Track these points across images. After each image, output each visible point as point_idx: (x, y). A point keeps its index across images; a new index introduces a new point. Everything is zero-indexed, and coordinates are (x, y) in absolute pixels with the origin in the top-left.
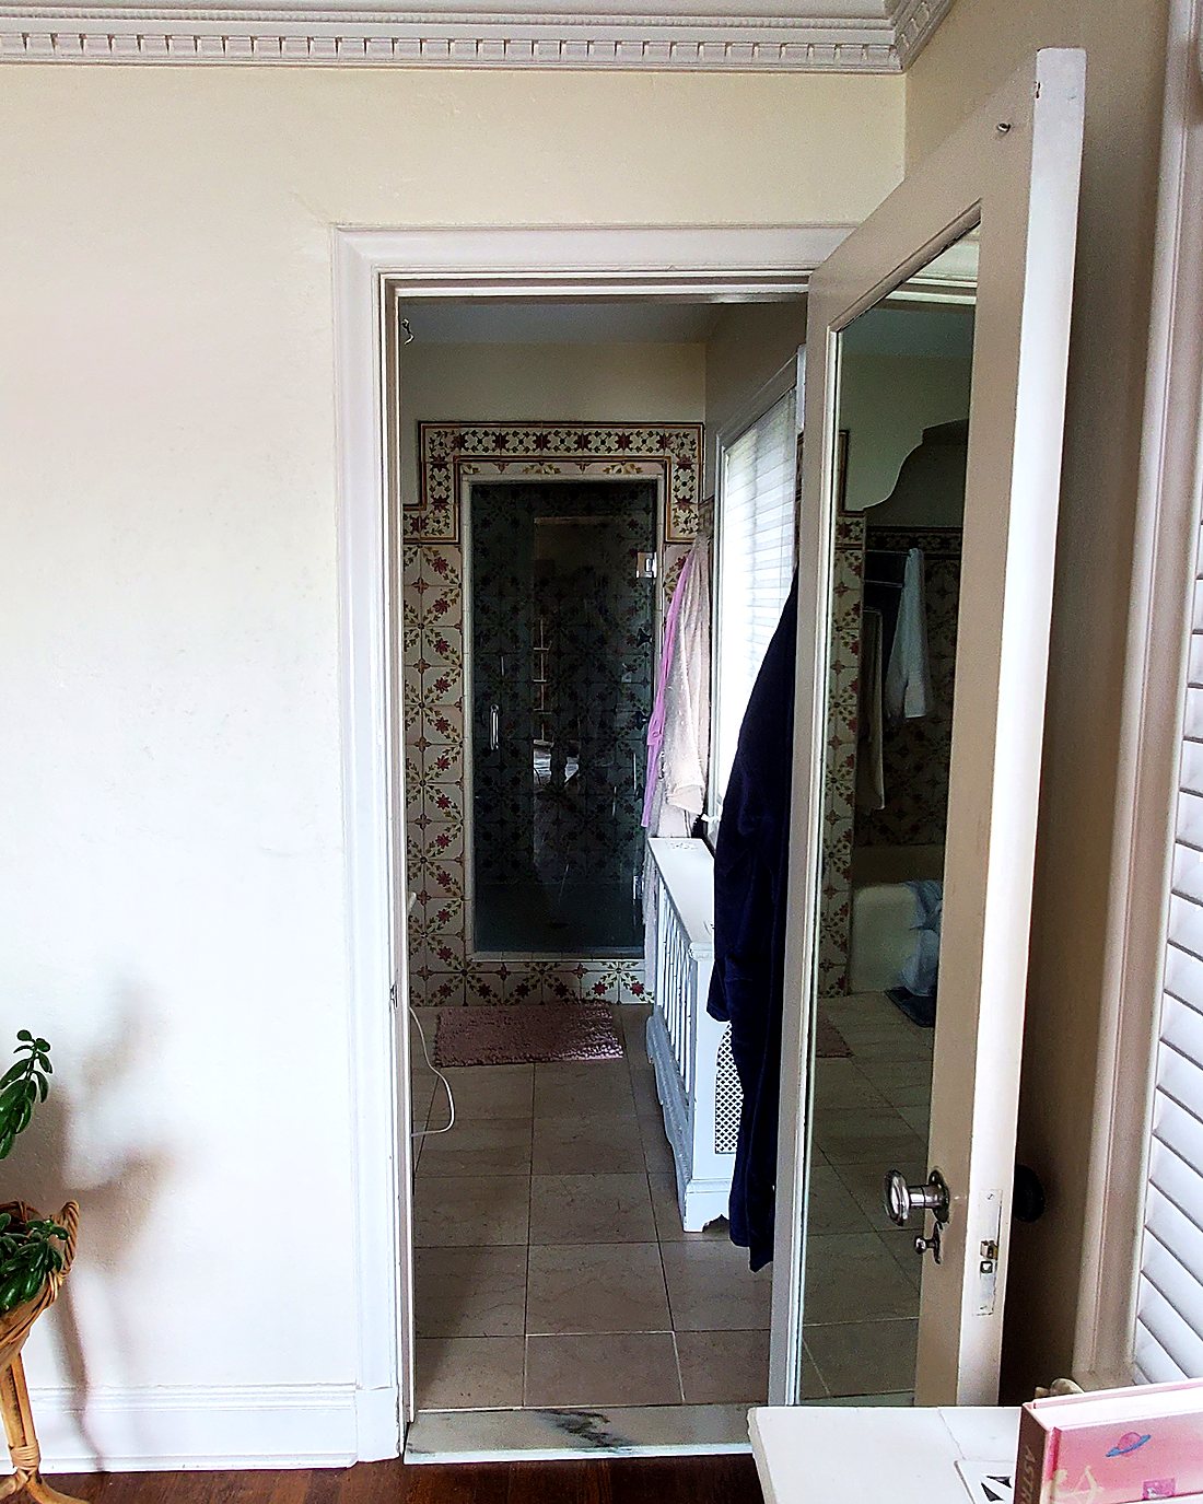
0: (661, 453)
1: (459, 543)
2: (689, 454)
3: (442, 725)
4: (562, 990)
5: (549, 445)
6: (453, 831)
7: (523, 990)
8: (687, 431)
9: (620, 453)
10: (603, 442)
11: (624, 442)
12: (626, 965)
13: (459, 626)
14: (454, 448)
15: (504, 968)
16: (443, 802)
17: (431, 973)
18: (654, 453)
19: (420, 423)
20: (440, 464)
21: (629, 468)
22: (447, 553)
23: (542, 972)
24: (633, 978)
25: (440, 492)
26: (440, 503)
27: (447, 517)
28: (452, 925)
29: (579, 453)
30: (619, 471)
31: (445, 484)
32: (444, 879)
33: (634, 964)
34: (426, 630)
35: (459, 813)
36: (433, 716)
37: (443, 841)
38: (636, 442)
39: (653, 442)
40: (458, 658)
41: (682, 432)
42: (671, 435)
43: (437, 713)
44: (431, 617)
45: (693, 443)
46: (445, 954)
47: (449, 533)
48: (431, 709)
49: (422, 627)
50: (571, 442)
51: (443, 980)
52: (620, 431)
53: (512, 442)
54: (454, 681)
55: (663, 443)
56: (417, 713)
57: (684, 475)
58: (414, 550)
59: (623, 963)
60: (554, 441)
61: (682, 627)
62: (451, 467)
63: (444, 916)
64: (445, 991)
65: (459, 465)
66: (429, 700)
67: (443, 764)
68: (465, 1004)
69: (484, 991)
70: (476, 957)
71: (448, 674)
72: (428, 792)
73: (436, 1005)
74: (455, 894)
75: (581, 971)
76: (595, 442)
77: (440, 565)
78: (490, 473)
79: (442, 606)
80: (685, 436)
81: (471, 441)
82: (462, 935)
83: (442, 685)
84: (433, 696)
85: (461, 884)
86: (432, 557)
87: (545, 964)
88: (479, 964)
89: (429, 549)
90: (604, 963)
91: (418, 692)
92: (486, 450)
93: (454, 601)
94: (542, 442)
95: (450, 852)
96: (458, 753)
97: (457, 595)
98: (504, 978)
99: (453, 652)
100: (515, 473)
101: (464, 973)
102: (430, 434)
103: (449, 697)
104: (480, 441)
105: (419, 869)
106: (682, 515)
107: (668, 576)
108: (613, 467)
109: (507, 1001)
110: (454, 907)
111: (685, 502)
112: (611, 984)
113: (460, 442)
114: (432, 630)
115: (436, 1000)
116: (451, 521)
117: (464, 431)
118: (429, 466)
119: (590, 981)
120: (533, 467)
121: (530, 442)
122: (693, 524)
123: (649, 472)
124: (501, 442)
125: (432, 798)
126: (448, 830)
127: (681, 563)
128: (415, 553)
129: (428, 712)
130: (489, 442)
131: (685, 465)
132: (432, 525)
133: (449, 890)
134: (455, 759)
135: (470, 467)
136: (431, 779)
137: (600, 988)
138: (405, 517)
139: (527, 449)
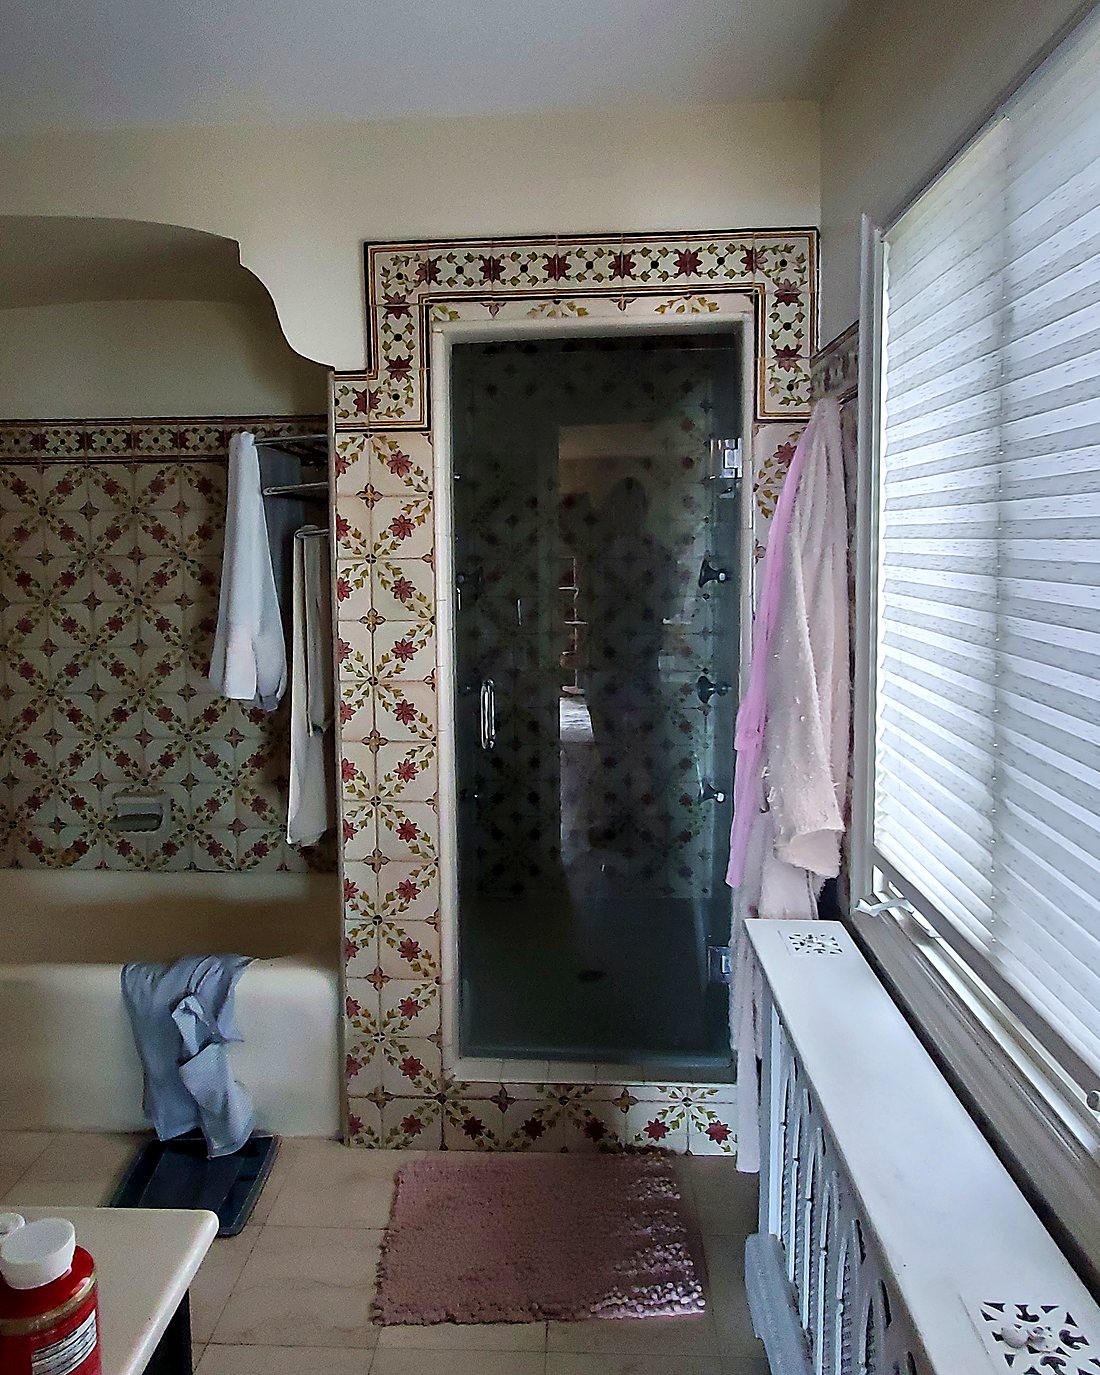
0: (748, 278)
1: (429, 428)
2: (794, 278)
3: (405, 712)
4: (596, 1130)
5: (567, 272)
6: (423, 876)
7: (533, 1128)
8: (790, 242)
9: (682, 280)
10: (655, 265)
11: (688, 263)
12: (699, 1092)
13: (430, 558)
14: (420, 281)
15: (503, 1092)
16: (408, 831)
17: (389, 1097)
18: (737, 279)
19: (366, 245)
20: (397, 308)
21: (698, 305)
22: (410, 445)
23: (563, 1101)
24: (711, 1115)
25: (399, 351)
26: (399, 367)
27: (409, 388)
28: (424, 1022)
29: (618, 282)
30: (681, 309)
31: (407, 337)
32: (410, 950)
33: (712, 1092)
34: (379, 565)
35: (432, 847)
36: (390, 698)
37: (408, 891)
38: (708, 262)
39: (735, 262)
40: (428, 607)
41: (782, 242)
42: (764, 250)
43: (397, 694)
44: (386, 544)
45: (801, 259)
46: (412, 1067)
47: (413, 414)
48: (387, 688)
49: (371, 559)
50: (603, 265)
51: (407, 1109)
52: (682, 247)
53: (510, 270)
54: (422, 643)
55: (751, 261)
56: (366, 693)
57: (787, 312)
58: (357, 442)
59: (694, 1090)
60: (576, 265)
61: (797, 554)
62: (414, 310)
63: (410, 1007)
64: (412, 1125)
65: (428, 307)
66: (385, 672)
67: (407, 772)
68: (443, 1148)
69: (473, 1127)
70: (463, 1070)
71: (412, 633)
72: (383, 815)
73: (397, 1148)
74: (426, 974)
75: (626, 1102)
76: (641, 264)
77: (400, 464)
78: (476, 321)
79: (402, 527)
80: (788, 250)
81: (446, 270)
82: (437, 1038)
83: (404, 650)
84: (390, 667)
85: (435, 958)
86: (387, 451)
87: (569, 1087)
88: (464, 1085)
89: (382, 439)
90: (663, 1089)
91: (367, 659)
92: (470, 282)
93: (421, 519)
94: (557, 267)
95: (420, 907)
96: (430, 755)
97: (427, 509)
98: (503, 1108)
99: (421, 598)
100: (517, 320)
101: (441, 1098)
102: (383, 260)
103: (415, 668)
104: (460, 270)
105: (371, 933)
106: (786, 376)
107: (762, 474)
108: (671, 303)
109: (509, 1144)
110: (424, 994)
111: (787, 355)
112: (676, 1124)
113: (430, 272)
114: (387, 565)
115: (399, 1139)
116: (416, 395)
117: (433, 254)
118: (382, 312)
119: (640, 1118)
120: (543, 307)
121: (538, 269)
122: (801, 390)
123: (731, 309)
124: (492, 269)
125: (389, 824)
126: (416, 874)
127: (785, 454)
128: (361, 446)
129: (383, 692)
130: (474, 270)
131: (787, 296)
132: (385, 402)
133: (417, 967)
134: (425, 764)
135: (444, 311)
136: (389, 794)
137: (657, 1129)
138: (344, 391)
139: (534, 280)
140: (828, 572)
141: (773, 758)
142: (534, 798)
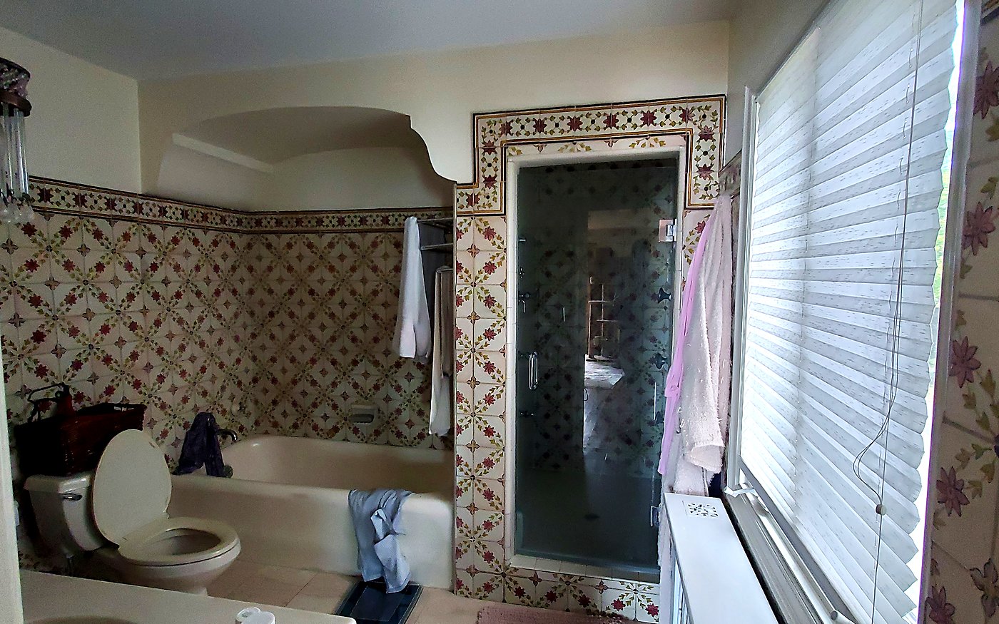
0: (683, 126)
1: (505, 214)
2: (710, 125)
3: (489, 367)
4: (585, 601)
5: (581, 126)
6: (497, 456)
7: (551, 597)
8: (708, 104)
9: (645, 128)
10: (630, 120)
11: (649, 118)
12: (642, 587)
13: (504, 285)
14: (501, 134)
15: (536, 575)
16: (489, 432)
17: (477, 571)
18: (677, 127)
19: (474, 115)
20: (490, 149)
21: (654, 143)
22: (495, 223)
23: (568, 583)
24: (649, 600)
25: (490, 172)
26: (490, 181)
27: (495, 193)
28: (495, 533)
29: (608, 131)
30: (644, 146)
31: (494, 165)
32: (489, 495)
33: (650, 588)
34: (478, 288)
35: (501, 441)
36: (482, 360)
37: (489, 463)
38: (660, 117)
39: (676, 117)
40: (503, 311)
41: (704, 105)
42: (693, 109)
43: (485, 358)
44: (482, 276)
45: (715, 114)
46: (489, 557)
47: (497, 206)
48: (480, 354)
49: (474, 285)
50: (600, 122)
51: (486, 579)
52: (645, 109)
53: (550, 126)
54: (499, 331)
55: (685, 116)
56: (469, 357)
57: (706, 145)
58: (468, 222)
59: (639, 585)
60: (585, 122)
61: (703, 286)
62: (498, 150)
63: (488, 525)
64: (488, 587)
65: (505, 148)
66: (479, 346)
67: (489, 400)
68: (504, 601)
69: (520, 592)
70: (515, 561)
71: (494, 325)
72: (477, 422)
73: (480, 598)
74: (497, 508)
75: (602, 588)
76: (622, 120)
77: (489, 233)
78: (531, 155)
79: (490, 268)
80: (707, 108)
81: (515, 127)
82: (502, 542)
83: (489, 334)
84: (482, 343)
85: (502, 501)
86: (483, 227)
87: (571, 576)
88: (516, 569)
89: (481, 220)
90: (622, 583)
91: (470, 339)
92: (528, 134)
93: (500, 264)
94: (575, 124)
95: (494, 473)
96: (502, 391)
97: (503, 258)
98: (535, 583)
99: (499, 306)
100: (553, 154)
101: (504, 575)
102: (482, 123)
103: (495, 344)
104: (523, 127)
105: (469, 484)
106: (703, 182)
107: (688, 239)
108: (638, 142)
109: (538, 603)
110: (496, 519)
111: (705, 170)
112: (629, 603)
113: (507, 129)
114: (482, 288)
115: (481, 594)
116: (498, 196)
117: (509, 119)
118: (481, 151)
119: (610, 597)
120: (567, 146)
121: (564, 125)
122: (713, 191)
123: (673, 144)
124: (540, 126)
125: (480, 427)
126: (493, 455)
127: (701, 227)
128: (469, 224)
129: (478, 356)
130: (530, 127)
131: (706, 136)
132: (482, 200)
133: (492, 504)
134: (499, 396)
135: (514, 150)
136: (480, 411)
137: (618, 605)
138: (462, 194)
139: (562, 131)
140: (719, 298)
141: (684, 402)
142: (567, 417)
